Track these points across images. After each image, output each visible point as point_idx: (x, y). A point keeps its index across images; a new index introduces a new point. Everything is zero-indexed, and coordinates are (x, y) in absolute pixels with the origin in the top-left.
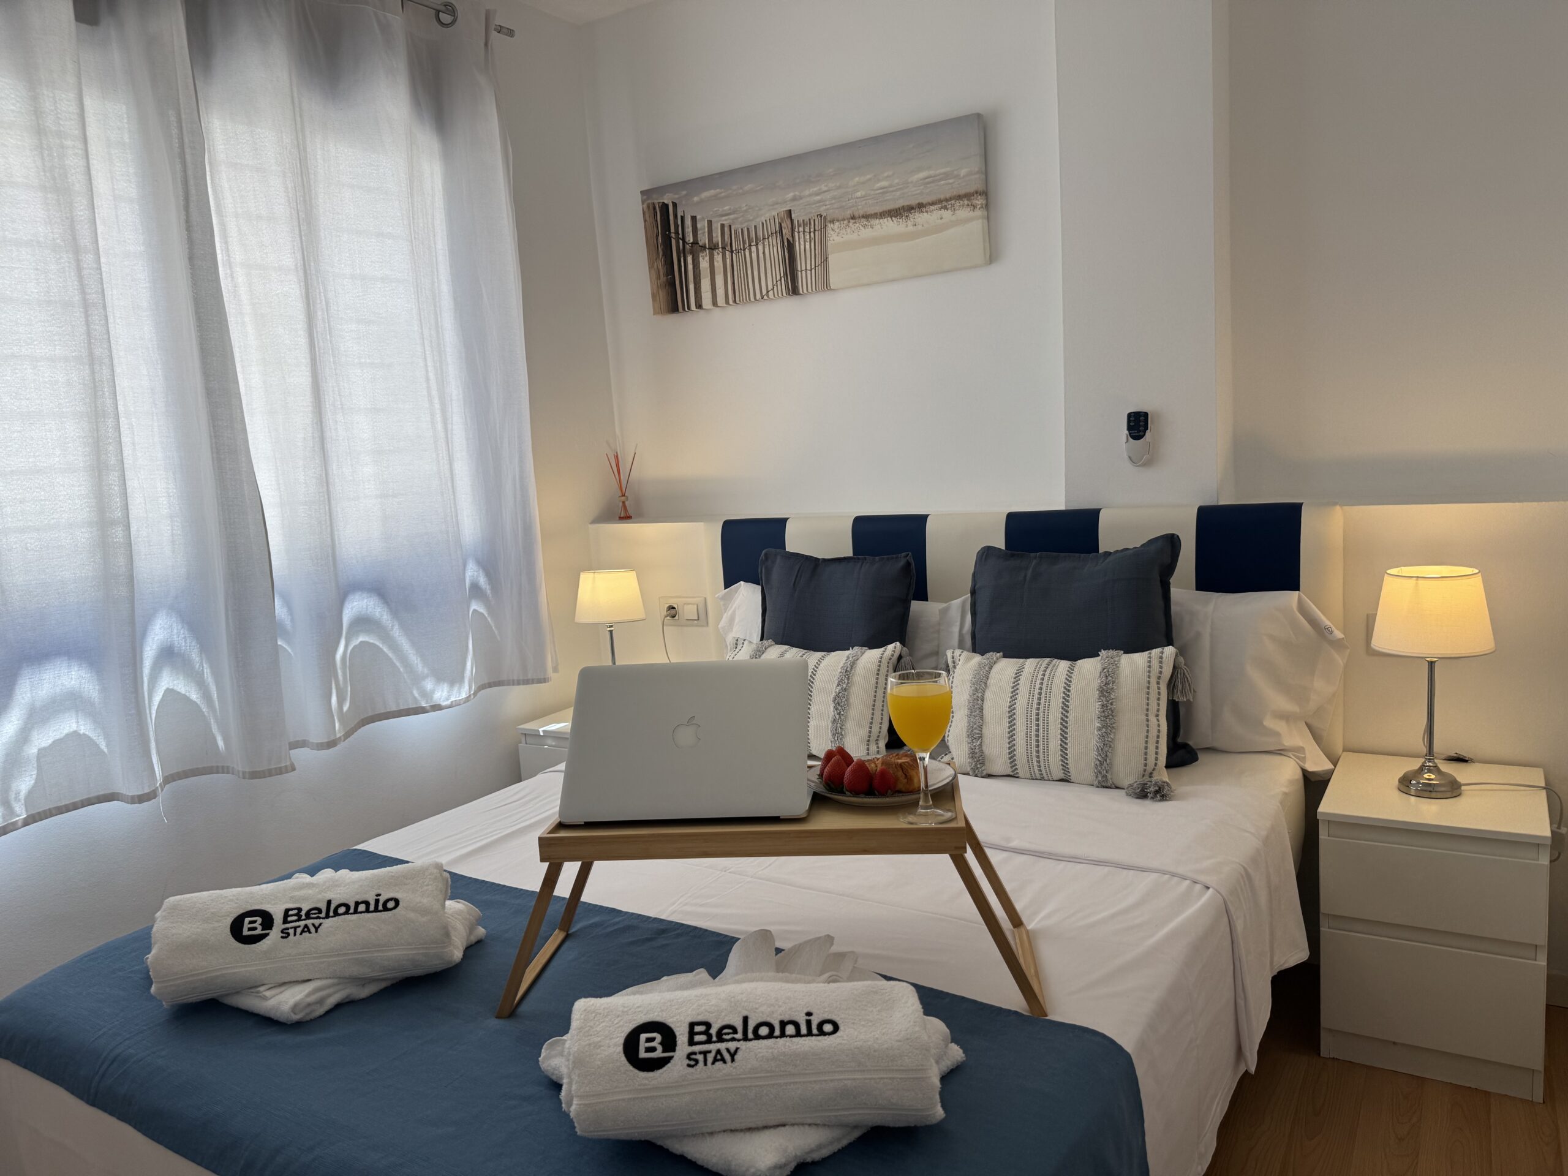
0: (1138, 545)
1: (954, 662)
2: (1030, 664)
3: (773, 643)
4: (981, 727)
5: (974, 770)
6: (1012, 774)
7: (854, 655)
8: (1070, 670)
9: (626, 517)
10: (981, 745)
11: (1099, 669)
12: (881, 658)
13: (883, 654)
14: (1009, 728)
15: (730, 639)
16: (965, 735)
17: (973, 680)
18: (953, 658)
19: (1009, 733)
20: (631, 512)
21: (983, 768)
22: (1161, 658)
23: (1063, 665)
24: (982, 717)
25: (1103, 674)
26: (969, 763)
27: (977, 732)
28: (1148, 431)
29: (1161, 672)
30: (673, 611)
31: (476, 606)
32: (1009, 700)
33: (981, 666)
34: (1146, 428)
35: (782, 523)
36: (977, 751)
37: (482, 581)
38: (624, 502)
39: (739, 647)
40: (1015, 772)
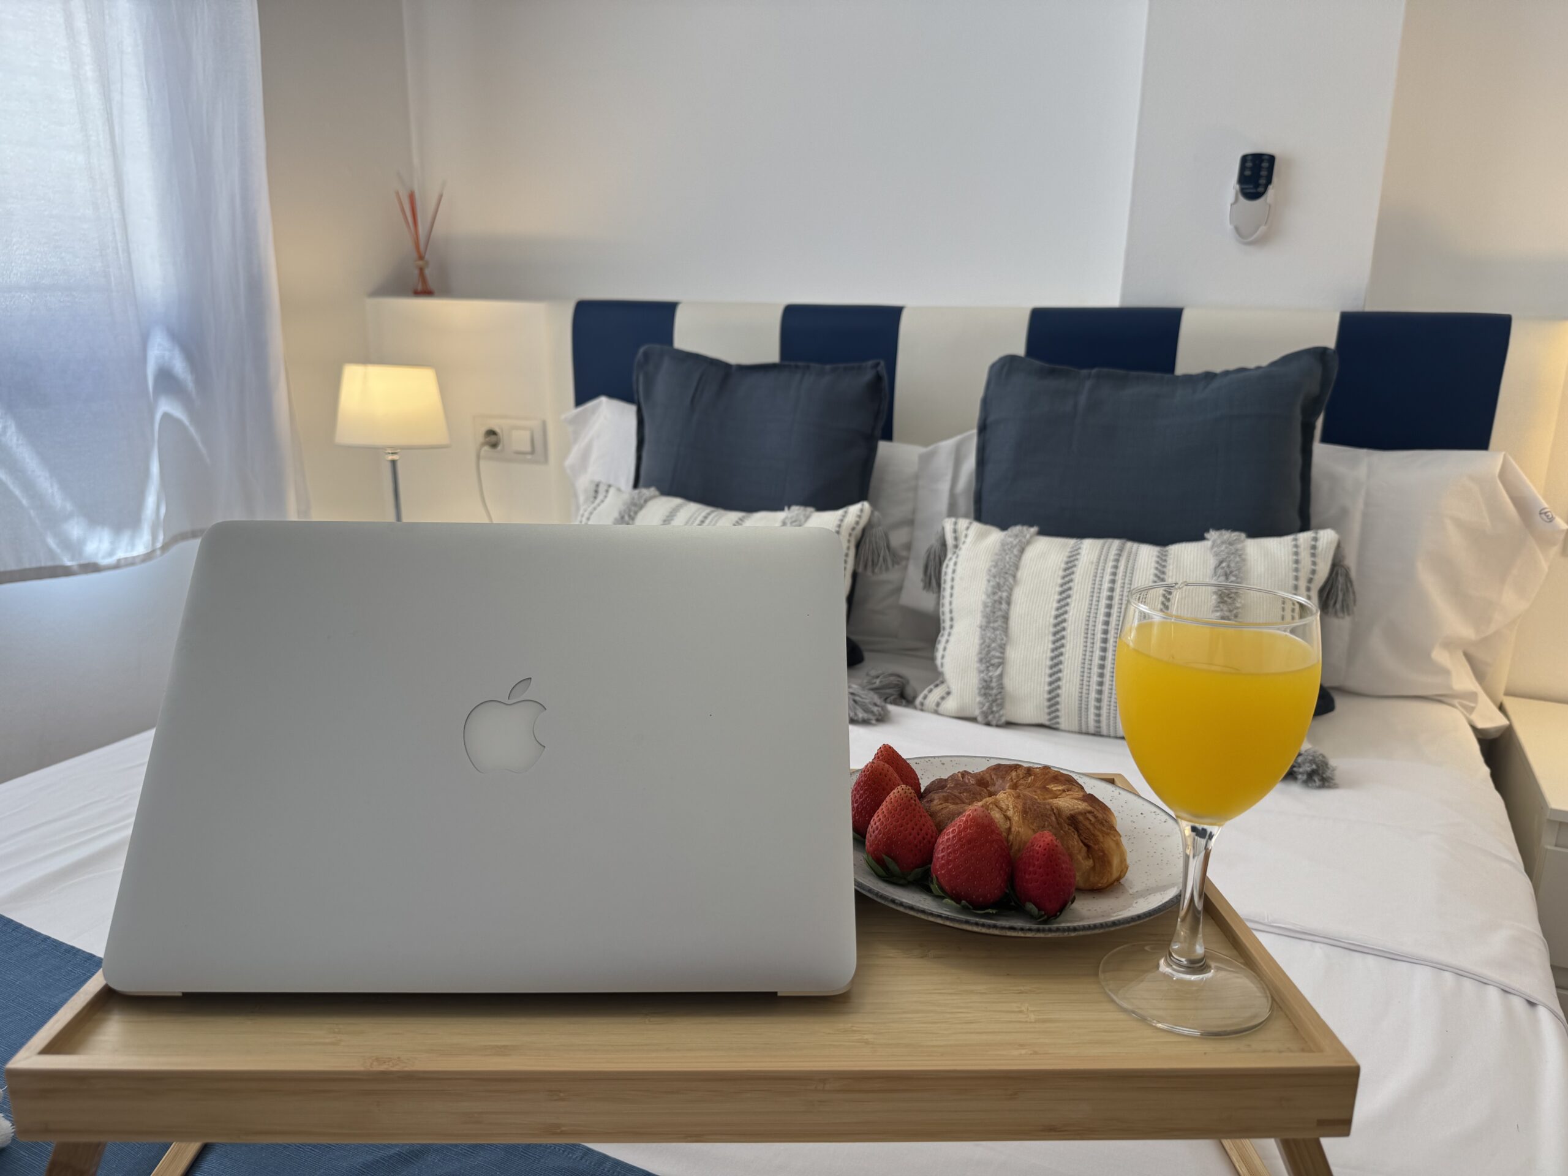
0: (1264, 363)
1: (956, 539)
2: (1089, 548)
3: (657, 493)
4: (1002, 648)
5: (985, 715)
6: (1047, 723)
7: (793, 519)
8: (1160, 562)
9: (426, 292)
10: (1001, 676)
11: (1212, 562)
12: (839, 526)
13: (842, 520)
14: (1053, 650)
15: (583, 483)
16: (976, 659)
17: (994, 570)
18: (955, 531)
19: (1052, 659)
20: (432, 284)
21: (1001, 712)
22: (1314, 547)
23: (1146, 554)
24: (1006, 630)
25: (1220, 571)
26: (980, 703)
27: (998, 654)
28: (1270, 187)
29: (1314, 572)
30: (493, 438)
31: (166, 406)
32: (1055, 605)
33: (1004, 547)
34: (1269, 181)
35: (668, 310)
36: (994, 684)
37: (179, 366)
38: (421, 270)
39: (600, 497)
40: (1054, 721)
